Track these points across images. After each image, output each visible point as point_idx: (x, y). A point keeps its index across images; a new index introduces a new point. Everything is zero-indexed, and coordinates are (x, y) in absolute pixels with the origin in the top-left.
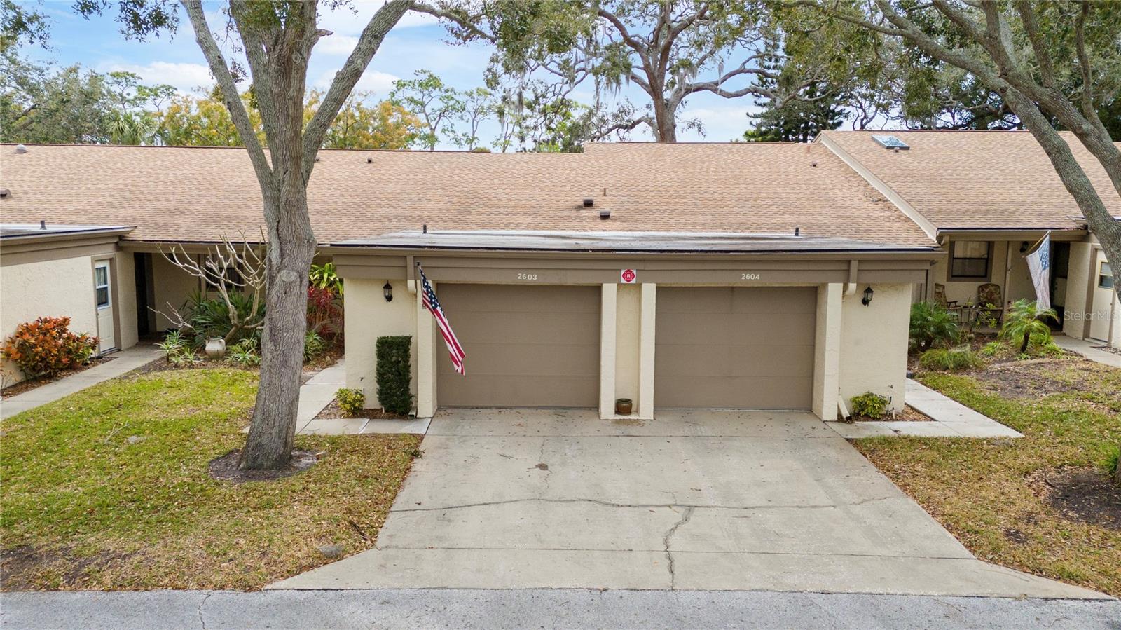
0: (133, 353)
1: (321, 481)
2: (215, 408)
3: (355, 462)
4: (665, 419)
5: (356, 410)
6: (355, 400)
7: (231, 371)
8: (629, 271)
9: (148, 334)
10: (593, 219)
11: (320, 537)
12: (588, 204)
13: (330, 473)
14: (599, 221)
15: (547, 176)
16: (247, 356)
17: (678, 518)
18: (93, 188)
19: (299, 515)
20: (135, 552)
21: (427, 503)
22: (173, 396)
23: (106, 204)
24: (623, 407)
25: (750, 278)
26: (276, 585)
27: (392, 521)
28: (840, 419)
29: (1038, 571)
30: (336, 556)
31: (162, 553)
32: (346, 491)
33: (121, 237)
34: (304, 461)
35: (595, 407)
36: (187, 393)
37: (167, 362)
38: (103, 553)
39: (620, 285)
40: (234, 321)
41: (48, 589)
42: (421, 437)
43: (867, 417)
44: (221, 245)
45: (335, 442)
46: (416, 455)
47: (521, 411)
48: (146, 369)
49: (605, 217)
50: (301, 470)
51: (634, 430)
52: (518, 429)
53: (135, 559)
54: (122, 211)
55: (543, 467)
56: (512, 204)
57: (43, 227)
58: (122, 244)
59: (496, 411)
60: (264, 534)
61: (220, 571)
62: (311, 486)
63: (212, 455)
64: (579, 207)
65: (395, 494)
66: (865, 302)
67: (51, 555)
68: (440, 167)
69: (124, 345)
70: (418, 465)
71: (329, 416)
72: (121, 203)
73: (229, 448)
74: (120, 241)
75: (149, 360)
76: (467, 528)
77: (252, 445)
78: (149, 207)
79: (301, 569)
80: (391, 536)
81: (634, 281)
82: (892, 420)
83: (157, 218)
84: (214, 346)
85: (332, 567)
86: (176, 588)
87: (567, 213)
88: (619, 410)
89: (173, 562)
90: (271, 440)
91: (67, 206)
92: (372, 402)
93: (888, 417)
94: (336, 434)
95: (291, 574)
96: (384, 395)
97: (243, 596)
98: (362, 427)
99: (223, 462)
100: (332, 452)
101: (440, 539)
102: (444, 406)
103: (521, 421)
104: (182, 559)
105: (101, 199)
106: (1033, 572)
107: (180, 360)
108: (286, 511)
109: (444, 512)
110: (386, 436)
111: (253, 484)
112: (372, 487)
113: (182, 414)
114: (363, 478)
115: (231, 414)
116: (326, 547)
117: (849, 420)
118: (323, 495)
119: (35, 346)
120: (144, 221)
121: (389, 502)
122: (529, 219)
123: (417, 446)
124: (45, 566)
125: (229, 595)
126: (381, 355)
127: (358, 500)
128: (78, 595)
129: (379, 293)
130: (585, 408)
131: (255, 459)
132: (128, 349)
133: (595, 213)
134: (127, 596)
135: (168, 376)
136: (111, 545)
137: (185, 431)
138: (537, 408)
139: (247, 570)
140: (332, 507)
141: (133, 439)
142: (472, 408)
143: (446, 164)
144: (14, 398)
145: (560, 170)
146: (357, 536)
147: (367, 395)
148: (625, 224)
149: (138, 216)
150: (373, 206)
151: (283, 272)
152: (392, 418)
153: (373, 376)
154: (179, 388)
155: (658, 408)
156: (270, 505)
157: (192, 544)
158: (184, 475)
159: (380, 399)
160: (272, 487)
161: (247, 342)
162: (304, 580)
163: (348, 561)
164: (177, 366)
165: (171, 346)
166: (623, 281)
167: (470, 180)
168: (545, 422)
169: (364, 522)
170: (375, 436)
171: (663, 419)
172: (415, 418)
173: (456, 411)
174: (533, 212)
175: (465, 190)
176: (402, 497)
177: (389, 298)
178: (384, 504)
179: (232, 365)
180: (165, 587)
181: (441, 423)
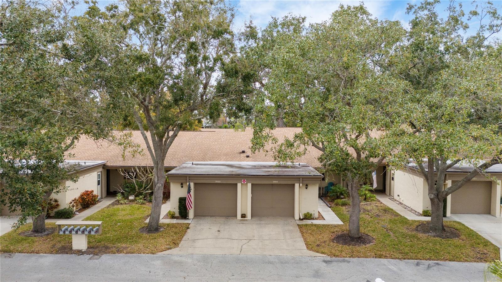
0: (106, 199)
1: (166, 234)
2: (136, 216)
3: (174, 229)
4: (254, 219)
5: (173, 217)
6: (173, 214)
7: (137, 205)
8: (244, 180)
9: (110, 193)
10: (244, 157)
11: (167, 245)
12: (243, 152)
13: (168, 232)
14: (246, 158)
15: (232, 141)
16: (141, 201)
17: (247, 242)
18: (92, 147)
19: (162, 240)
20: (129, 247)
21: (190, 239)
22: (124, 213)
23: (97, 153)
24: (243, 216)
25: (275, 182)
26: (159, 253)
27: (182, 242)
28: (300, 219)
29: (318, 252)
30: (170, 249)
31: (135, 247)
32: (172, 236)
33: (104, 165)
34: (161, 229)
35: (236, 216)
36: (128, 212)
37: (118, 202)
38: (122, 247)
39: (242, 184)
40: (137, 190)
41: (113, 253)
42: (190, 224)
43: (307, 219)
44: (134, 167)
45: (168, 225)
46: (188, 228)
47: (217, 217)
48: (113, 204)
49: (248, 157)
50: (161, 231)
51: (244, 222)
52: (214, 222)
53: (130, 248)
54: (102, 155)
55: (219, 231)
56: (220, 152)
57: (85, 164)
58: (105, 167)
59: (210, 217)
60: (155, 244)
61: (147, 251)
62: (164, 235)
63: (139, 228)
64: (241, 153)
65: (183, 237)
66: (306, 188)
67: (112, 247)
68: (199, 138)
69: (103, 197)
70: (189, 231)
71: (166, 218)
72: (101, 152)
73: (143, 226)
74: (104, 166)
75: (112, 202)
76: (199, 244)
77: (149, 225)
78: (110, 154)
79: (163, 251)
80: (182, 245)
81: (245, 183)
82: (314, 219)
83: (113, 158)
84: (131, 198)
85: (170, 250)
86: (139, 253)
87: (237, 155)
88: (242, 217)
89: (137, 249)
90: (154, 224)
91: (86, 154)
92: (177, 214)
93: (313, 219)
94: (168, 223)
95: (161, 251)
96: (180, 213)
97: (152, 255)
98: (175, 221)
99: (142, 229)
100: (168, 227)
101: (192, 246)
102: (196, 216)
103: (216, 220)
104: (139, 248)
105: (95, 151)
106: (317, 252)
107: (122, 202)
108: (159, 240)
109: (194, 241)
110: (181, 223)
111: (151, 234)
112: (178, 235)
113: (127, 218)
114: (176, 233)
115: (141, 218)
116: (168, 247)
117: (302, 219)
118: (167, 237)
119: (86, 198)
120: (110, 159)
121: (182, 239)
122: (225, 158)
123: (188, 226)
124: (112, 250)
125: (149, 255)
126: (180, 202)
127: (175, 238)
128: (120, 255)
129: (180, 186)
130: (234, 216)
131: (150, 229)
132: (105, 198)
133: (245, 155)
134: (130, 255)
135: (120, 207)
136: (124, 245)
137: (131, 222)
138: (221, 216)
139: (152, 250)
140: (169, 239)
141: (119, 224)
142: (203, 216)
143: (201, 136)
144: (81, 213)
145: (237, 139)
146: (174, 245)
147: (176, 213)
148: (253, 159)
149: (107, 157)
150: (178, 153)
151: (158, 184)
152: (182, 219)
153: (178, 208)
154: (124, 210)
155: (252, 216)
156: (155, 238)
157: (140, 245)
158: (134, 232)
159: (179, 214)
160: (155, 235)
161: (141, 197)
162: (164, 252)
163: (173, 249)
164: (121, 204)
165: (119, 197)
166: (243, 183)
167: (208, 143)
168: (222, 220)
169: (176, 242)
170: (178, 224)
171: (253, 219)
172: (188, 219)
173: (199, 217)
174: (226, 155)
175: (206, 146)
176: (185, 238)
177: (182, 187)
178: (181, 239)
179: (137, 203)
180: (137, 253)
181: (195, 220)
